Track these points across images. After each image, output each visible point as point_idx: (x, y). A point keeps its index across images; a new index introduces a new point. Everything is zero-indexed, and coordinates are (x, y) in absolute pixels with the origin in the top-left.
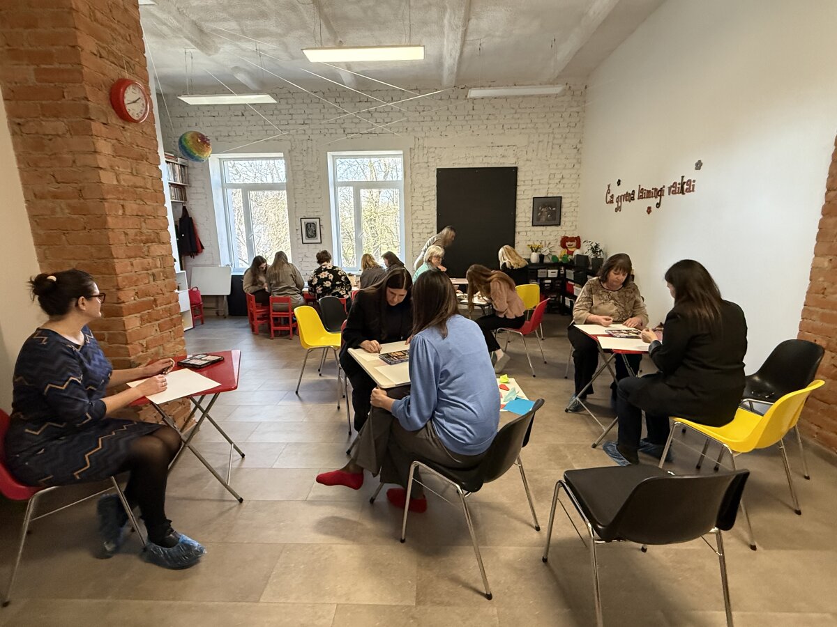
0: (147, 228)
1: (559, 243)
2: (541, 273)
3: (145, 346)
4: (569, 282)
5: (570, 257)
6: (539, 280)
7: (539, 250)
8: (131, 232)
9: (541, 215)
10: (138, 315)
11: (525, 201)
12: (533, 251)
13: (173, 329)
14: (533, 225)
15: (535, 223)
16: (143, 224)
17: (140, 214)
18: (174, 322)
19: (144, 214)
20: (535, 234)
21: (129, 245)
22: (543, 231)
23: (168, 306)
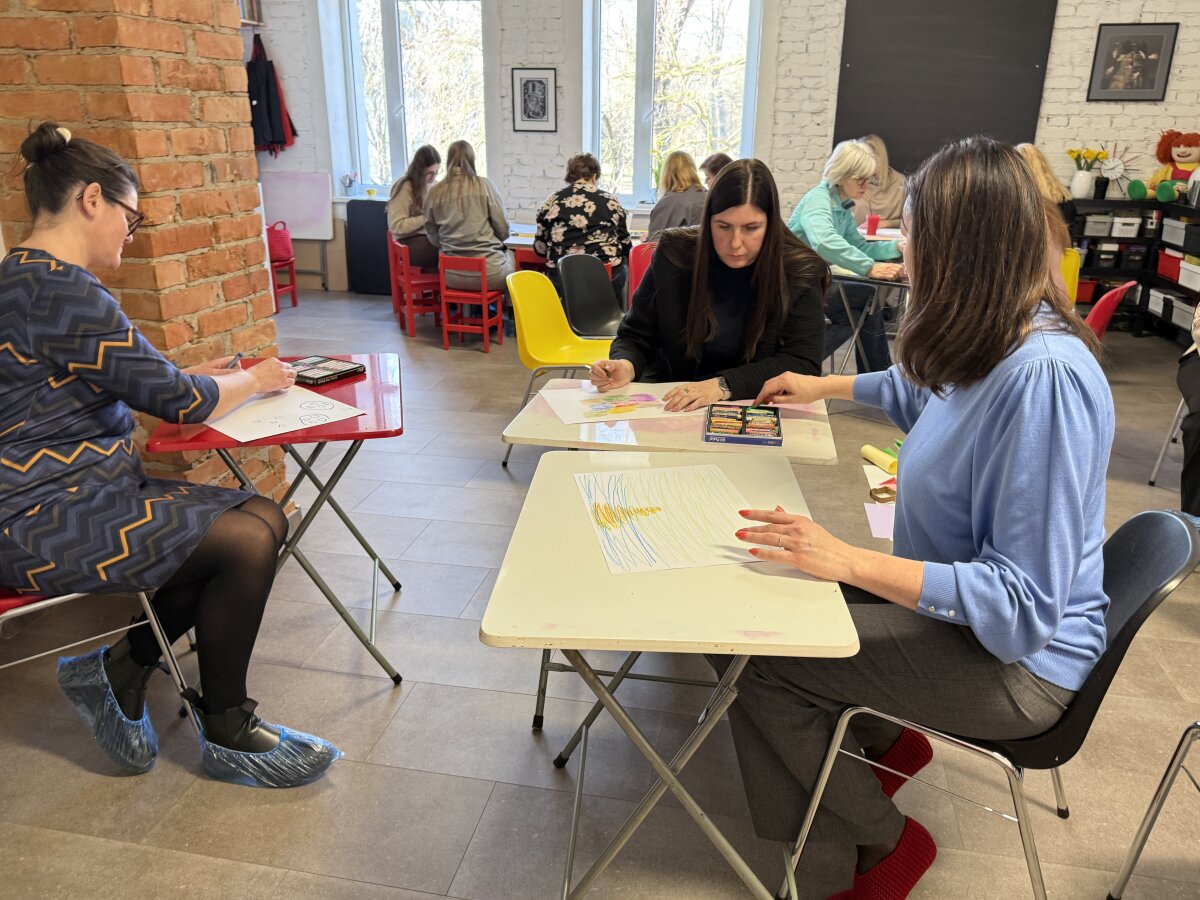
0: (198, 54)
1: (1153, 149)
2: (1094, 226)
3: (196, 330)
4: (1169, 251)
5: (1179, 186)
6: (1085, 243)
7: (1097, 165)
8: (167, 59)
9: (1114, 72)
10: (182, 257)
11: (1077, 34)
12: (1080, 168)
13: (252, 296)
14: (1089, 100)
15: (1096, 93)
16: (191, 42)
17: (183, 16)
18: (254, 280)
19: (192, 19)
20: (1089, 123)
21: (162, 90)
22: (1112, 116)
23: (242, 243)
